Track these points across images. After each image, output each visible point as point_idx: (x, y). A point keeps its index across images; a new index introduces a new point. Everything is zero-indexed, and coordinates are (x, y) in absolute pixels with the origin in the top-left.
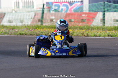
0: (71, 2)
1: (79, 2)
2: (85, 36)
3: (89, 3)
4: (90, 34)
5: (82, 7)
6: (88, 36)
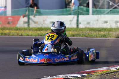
1: (3, 7)
3: (12, 8)
6: (22, 35)
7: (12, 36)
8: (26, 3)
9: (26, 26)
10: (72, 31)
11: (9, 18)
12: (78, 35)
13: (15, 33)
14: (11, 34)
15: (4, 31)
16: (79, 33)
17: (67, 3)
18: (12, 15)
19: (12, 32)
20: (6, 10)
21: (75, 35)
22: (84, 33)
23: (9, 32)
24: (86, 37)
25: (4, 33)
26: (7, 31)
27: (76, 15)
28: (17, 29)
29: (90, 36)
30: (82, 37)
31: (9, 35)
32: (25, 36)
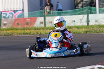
0: (15, 11)
1: (21, 10)
2: (39, 34)
3: (29, 11)
4: (42, 33)
5: (23, 14)
6: (41, 34)
7: (33, 35)
8: (41, 5)
9: (43, 25)
10: (84, 28)
11: (27, 20)
12: (90, 31)
13: (35, 32)
14: (32, 33)
15: (25, 31)
16: (91, 30)
17: (76, 4)
18: (29, 17)
19: (33, 32)
20: (23, 13)
21: (88, 32)
22: (96, 30)
23: (30, 32)
24: (97, 33)
25: (25, 33)
26: (28, 31)
27: (86, 14)
28: (36, 29)
29: (101, 32)
30: (94, 33)
31: (30, 34)
32: (44, 34)
